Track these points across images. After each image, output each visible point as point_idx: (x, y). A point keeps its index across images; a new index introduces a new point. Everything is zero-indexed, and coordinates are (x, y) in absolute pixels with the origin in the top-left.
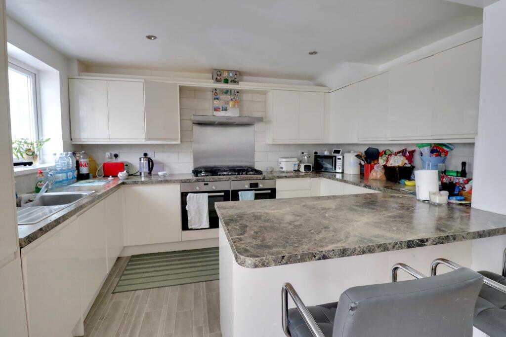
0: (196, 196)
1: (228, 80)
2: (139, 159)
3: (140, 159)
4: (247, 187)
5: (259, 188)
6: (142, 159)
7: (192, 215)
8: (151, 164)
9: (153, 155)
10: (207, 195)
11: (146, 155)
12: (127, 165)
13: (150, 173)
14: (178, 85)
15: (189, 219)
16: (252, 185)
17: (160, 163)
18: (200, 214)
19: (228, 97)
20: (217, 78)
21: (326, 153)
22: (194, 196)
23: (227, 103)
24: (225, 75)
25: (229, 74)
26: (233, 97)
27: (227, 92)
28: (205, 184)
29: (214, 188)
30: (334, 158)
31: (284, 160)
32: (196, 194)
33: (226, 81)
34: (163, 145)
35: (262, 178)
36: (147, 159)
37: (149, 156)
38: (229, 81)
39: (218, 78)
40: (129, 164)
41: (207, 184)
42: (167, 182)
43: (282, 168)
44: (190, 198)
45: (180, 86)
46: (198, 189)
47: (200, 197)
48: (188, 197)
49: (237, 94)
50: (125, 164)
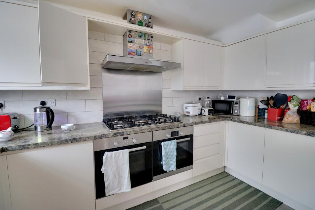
0: (115, 154)
1: (142, 23)
2: (33, 110)
3: (35, 110)
4: (169, 136)
5: (179, 136)
6: (38, 110)
7: (110, 178)
8: (50, 115)
9: (54, 104)
10: (127, 151)
11: (43, 103)
12: (15, 118)
13: (49, 127)
14: (87, 19)
15: (106, 184)
16: (172, 134)
17: (62, 113)
18: (119, 175)
19: (143, 41)
20: (131, 19)
21: (222, 98)
22: (112, 155)
23: (141, 47)
24: (140, 17)
25: (143, 17)
26: (147, 42)
27: (141, 35)
28: (125, 138)
29: (135, 142)
30: (232, 102)
31: (191, 105)
32: (114, 152)
33: (140, 23)
34: (66, 92)
35: (182, 124)
36: (45, 109)
37: (48, 105)
38: (144, 24)
39: (133, 19)
40: (20, 115)
41: (127, 138)
42: (74, 140)
43: (189, 113)
44: (107, 158)
45: (89, 21)
46: (116, 145)
47: (119, 156)
48: (104, 157)
49: (150, 38)
50: (12, 117)
